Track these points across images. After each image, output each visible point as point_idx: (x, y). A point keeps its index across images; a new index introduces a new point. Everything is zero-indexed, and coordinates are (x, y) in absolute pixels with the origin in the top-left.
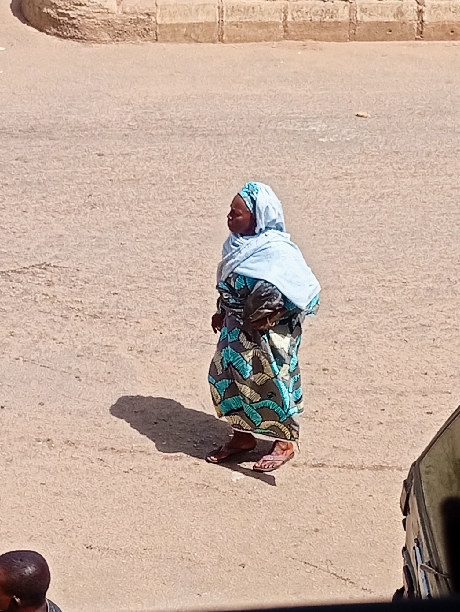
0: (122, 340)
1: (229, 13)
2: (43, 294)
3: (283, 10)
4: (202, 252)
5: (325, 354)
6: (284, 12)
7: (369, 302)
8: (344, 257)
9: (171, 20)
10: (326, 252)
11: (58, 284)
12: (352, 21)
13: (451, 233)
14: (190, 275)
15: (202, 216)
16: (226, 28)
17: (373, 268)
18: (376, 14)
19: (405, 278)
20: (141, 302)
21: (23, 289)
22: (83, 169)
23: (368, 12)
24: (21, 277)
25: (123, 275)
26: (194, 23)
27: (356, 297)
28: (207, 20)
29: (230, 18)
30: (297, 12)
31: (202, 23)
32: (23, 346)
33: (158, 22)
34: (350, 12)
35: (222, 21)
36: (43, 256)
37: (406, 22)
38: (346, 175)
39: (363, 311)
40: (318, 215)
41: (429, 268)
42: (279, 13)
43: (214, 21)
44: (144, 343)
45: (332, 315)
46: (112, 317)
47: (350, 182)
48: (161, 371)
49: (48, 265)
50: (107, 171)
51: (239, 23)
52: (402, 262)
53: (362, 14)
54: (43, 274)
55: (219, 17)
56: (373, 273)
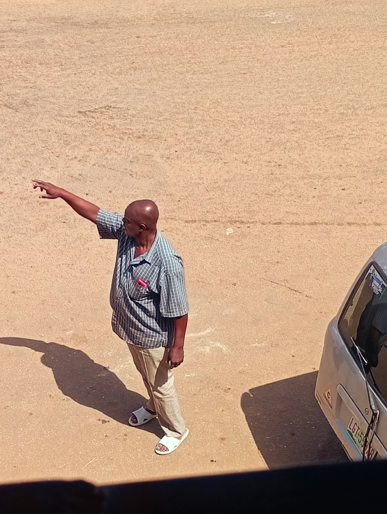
0: (156, 151)
2: (108, 125)
4: (203, 96)
5: (279, 155)
7: (305, 123)
8: (289, 96)
10: (278, 93)
11: (117, 119)
13: (354, 78)
14: (196, 110)
15: (202, 73)
17: (307, 102)
19: (326, 107)
20: (167, 128)
21: (96, 122)
22: (128, 47)
24: (94, 115)
25: (155, 112)
27: (297, 120)
32: (97, 157)
36: (107, 101)
38: (289, 44)
39: (302, 129)
40: (272, 70)
41: (341, 100)
44: (170, 153)
45: (283, 131)
46: (150, 138)
47: (291, 48)
48: (181, 169)
49: (110, 107)
50: (142, 47)
52: (324, 97)
54: (107, 112)
56: (307, 105)
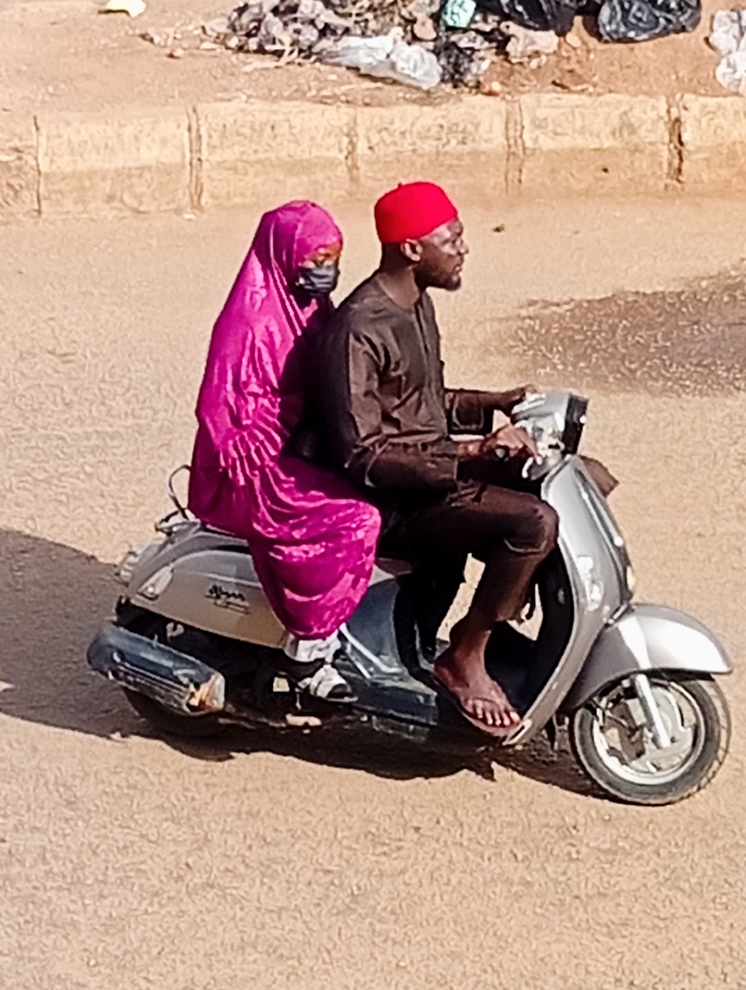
1: (216, 141)
3: (345, 130)
6: (348, 135)
9: (75, 161)
12: (513, 149)
16: (209, 177)
18: (570, 132)
23: (550, 127)
26: (130, 169)
28: (163, 159)
29: (218, 151)
30: (380, 132)
31: (149, 168)
33: (41, 168)
34: (507, 128)
35: (200, 160)
37: (641, 147)
42: (336, 136)
43: (178, 159)
51: (240, 165)
53: (537, 132)
55: (191, 151)
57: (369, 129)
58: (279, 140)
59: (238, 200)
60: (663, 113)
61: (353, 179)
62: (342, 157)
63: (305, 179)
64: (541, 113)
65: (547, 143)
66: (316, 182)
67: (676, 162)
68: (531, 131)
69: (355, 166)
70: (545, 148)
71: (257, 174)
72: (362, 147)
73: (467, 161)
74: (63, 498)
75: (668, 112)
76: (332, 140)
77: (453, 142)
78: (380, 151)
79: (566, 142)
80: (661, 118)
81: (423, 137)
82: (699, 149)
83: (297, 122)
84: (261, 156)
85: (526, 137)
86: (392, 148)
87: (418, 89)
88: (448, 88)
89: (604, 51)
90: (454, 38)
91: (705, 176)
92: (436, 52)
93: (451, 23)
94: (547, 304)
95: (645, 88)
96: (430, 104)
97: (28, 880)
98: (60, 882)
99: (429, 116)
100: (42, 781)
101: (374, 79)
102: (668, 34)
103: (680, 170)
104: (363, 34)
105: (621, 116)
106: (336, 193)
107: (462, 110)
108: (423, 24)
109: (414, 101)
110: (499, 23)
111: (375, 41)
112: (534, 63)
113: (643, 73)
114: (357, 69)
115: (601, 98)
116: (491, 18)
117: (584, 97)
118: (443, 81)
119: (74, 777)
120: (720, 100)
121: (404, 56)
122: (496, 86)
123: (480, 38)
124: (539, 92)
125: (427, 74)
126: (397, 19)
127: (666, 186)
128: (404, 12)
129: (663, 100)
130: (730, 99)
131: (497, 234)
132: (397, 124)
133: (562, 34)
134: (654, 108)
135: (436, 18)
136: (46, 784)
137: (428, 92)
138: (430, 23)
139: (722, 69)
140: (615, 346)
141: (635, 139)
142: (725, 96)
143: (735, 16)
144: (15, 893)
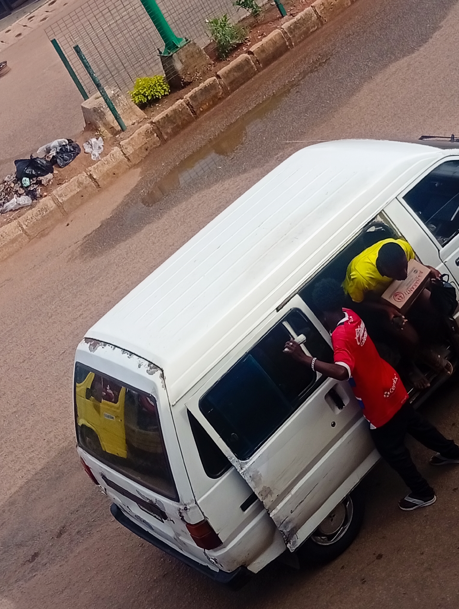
57: (23, 222)
58: (5, 238)
59: (5, 257)
60: (86, 175)
61: (28, 236)
62: (22, 232)
63: (17, 242)
64: (59, 193)
65: (65, 199)
66: (20, 242)
67: (97, 184)
68: (60, 199)
69: (26, 232)
70: (65, 200)
71: (5, 249)
72: (24, 227)
73: (50, 215)
74: (9, 352)
75: (87, 174)
76: (17, 230)
77: (44, 212)
78: (29, 225)
79: (69, 196)
80: (86, 177)
81: (37, 216)
82: (100, 178)
83: (6, 231)
84: (3, 244)
85: (60, 200)
86: (32, 223)
87: (28, 206)
88: (35, 201)
89: (64, 170)
90: (29, 189)
91: (105, 183)
92: (27, 195)
93: (26, 186)
94: (89, 235)
95: (78, 172)
96: (33, 207)
97: (55, 445)
98: (63, 440)
99: (35, 210)
100: (45, 420)
101: (17, 210)
102: (75, 157)
103: (99, 185)
104: (8, 201)
105: (77, 182)
106: (26, 240)
107: (41, 204)
108: (20, 190)
109: (29, 209)
110: (37, 179)
111: (11, 201)
112: (50, 183)
113: (76, 169)
114: (11, 210)
115: (70, 181)
116: (34, 179)
117: (66, 183)
118: (33, 200)
119: (51, 414)
120: (97, 164)
121: (20, 200)
122: (45, 194)
123: (35, 185)
124: (56, 188)
125: (28, 201)
126: (13, 193)
127: (98, 191)
128: (14, 190)
129: (84, 172)
130: (99, 162)
131: (68, 227)
132: (29, 217)
133: (52, 172)
134: (83, 176)
135: (22, 187)
136: (46, 420)
137: (31, 205)
138: (21, 189)
139: (92, 157)
140: (110, 235)
141: (84, 185)
142: (97, 162)
143: (87, 143)
144: (54, 450)
